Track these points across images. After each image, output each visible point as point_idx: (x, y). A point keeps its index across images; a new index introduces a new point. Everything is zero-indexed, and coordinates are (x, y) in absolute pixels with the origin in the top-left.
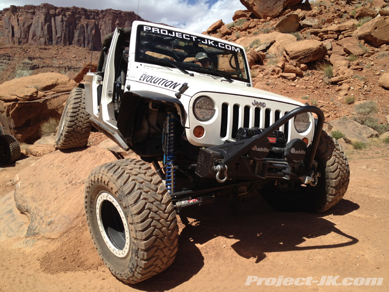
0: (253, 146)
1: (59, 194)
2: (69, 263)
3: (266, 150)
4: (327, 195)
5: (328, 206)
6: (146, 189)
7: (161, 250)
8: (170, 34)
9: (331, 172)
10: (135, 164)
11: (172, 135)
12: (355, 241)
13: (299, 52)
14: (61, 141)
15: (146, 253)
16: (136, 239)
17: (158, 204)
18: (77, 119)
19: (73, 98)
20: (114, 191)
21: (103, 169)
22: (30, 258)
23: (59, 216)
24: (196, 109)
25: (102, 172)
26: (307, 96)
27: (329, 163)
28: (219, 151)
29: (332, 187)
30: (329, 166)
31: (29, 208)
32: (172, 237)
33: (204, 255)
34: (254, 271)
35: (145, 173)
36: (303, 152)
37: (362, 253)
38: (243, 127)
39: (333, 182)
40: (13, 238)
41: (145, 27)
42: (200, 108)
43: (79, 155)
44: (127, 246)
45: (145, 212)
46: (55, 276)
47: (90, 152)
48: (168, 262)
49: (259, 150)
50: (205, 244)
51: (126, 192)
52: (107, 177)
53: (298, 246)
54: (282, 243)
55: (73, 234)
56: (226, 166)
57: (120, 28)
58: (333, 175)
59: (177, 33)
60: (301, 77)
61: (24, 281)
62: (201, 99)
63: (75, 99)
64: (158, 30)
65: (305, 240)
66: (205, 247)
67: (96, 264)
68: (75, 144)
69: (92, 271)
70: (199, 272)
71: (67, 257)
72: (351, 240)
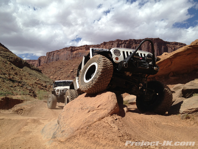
1: (74, 115)
23: (69, 127)
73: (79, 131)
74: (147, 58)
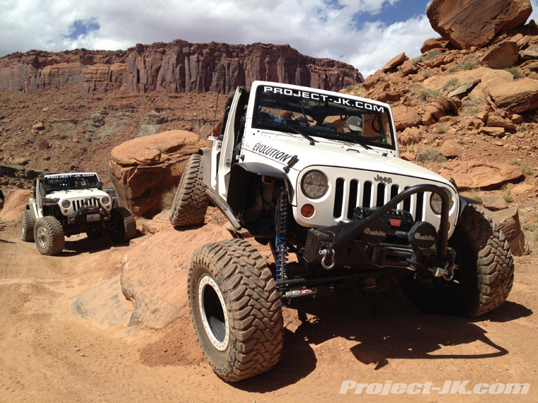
0: (365, 228)
1: (167, 278)
2: (170, 357)
3: (382, 234)
4: (481, 294)
5: (482, 309)
6: (248, 273)
7: (262, 344)
8: (295, 95)
9: (484, 265)
10: (239, 245)
11: (285, 213)
12: (503, 352)
13: (510, 97)
14: (175, 217)
15: (244, 346)
16: (234, 328)
17: (260, 291)
18: (193, 191)
19: (190, 166)
20: (214, 274)
21: (205, 249)
22: (130, 348)
23: (165, 303)
24: (305, 185)
25: (203, 252)
26: (519, 160)
27: (481, 253)
28: (328, 233)
29: (486, 284)
30: (481, 257)
31: (134, 293)
32: (276, 330)
33: (317, 357)
34: (371, 378)
35: (249, 256)
36: (431, 238)
37: (506, 366)
38: (361, 205)
39: (487, 279)
40: (115, 327)
41: (265, 88)
42: (310, 184)
43: (194, 234)
44: (227, 337)
45: (245, 299)
46: (153, 368)
47: (206, 230)
48: (271, 358)
49: (372, 233)
50: (321, 344)
51: (226, 276)
52: (209, 258)
53: (430, 353)
54: (411, 349)
55: (179, 325)
56: (333, 251)
57: (242, 87)
58: (488, 269)
59: (303, 93)
60: (512, 133)
61: (121, 371)
62: (311, 174)
63: (192, 168)
64: (281, 90)
65: (440, 348)
66: (320, 349)
67: (198, 359)
68: (190, 221)
69: (193, 366)
70: (308, 376)
71: (169, 349)
72: (498, 351)
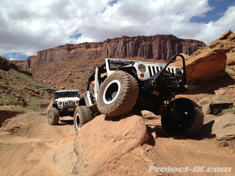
1: (96, 144)
23: (93, 161)
31: (78, 152)
73: (106, 165)
74: (178, 75)
